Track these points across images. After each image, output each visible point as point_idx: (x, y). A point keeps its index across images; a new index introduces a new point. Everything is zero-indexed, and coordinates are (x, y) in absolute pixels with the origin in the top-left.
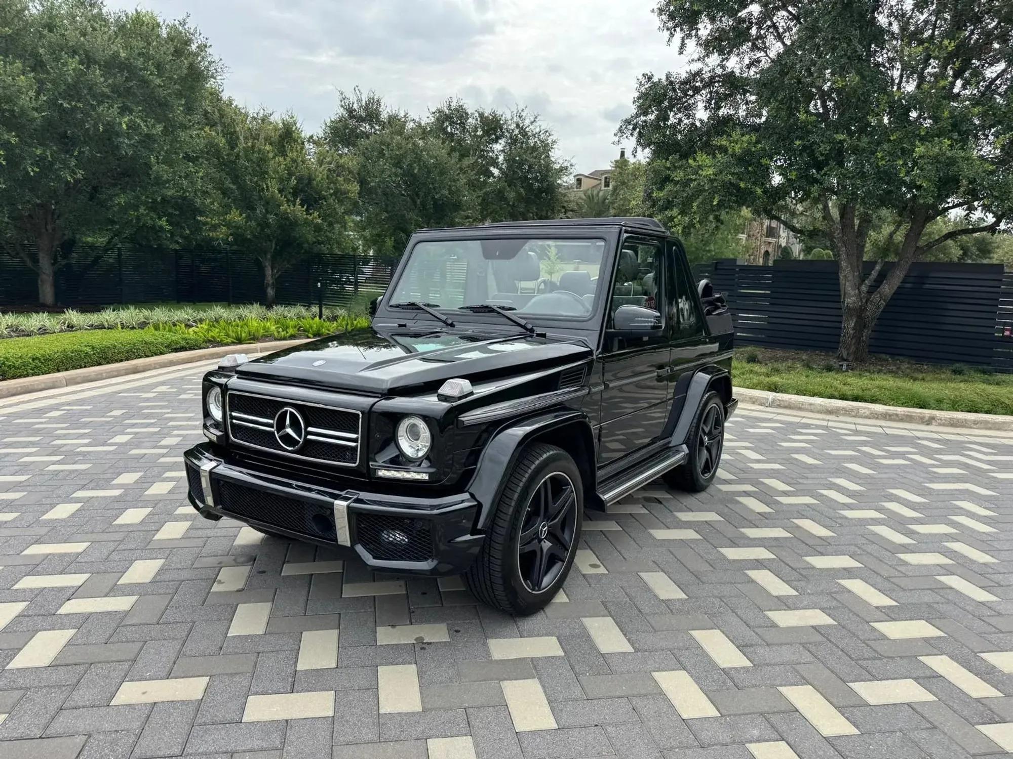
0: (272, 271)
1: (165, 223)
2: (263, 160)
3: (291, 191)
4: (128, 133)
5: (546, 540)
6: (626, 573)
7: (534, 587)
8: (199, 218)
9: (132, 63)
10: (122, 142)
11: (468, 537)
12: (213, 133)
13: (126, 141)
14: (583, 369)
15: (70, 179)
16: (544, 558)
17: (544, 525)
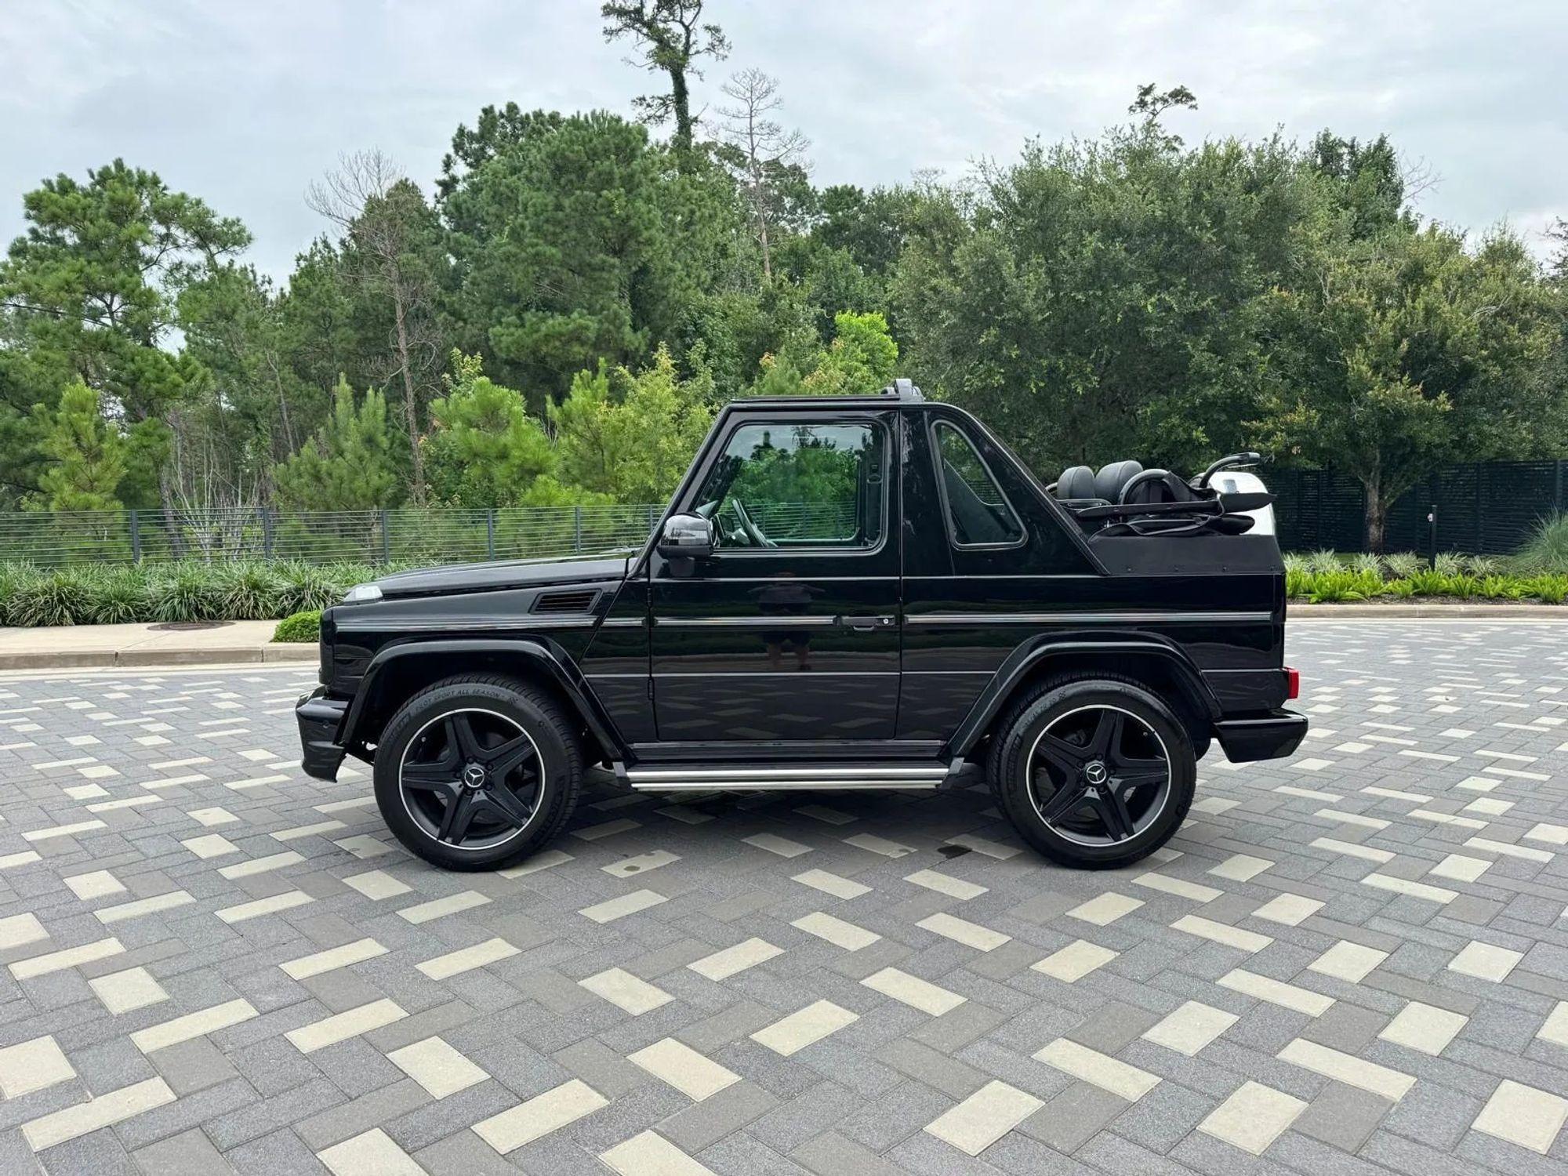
0: (1381, 497)
1: (1200, 435)
2: (1358, 321)
3: (1400, 363)
4: (1161, 318)
5: (481, 791)
6: (633, 885)
7: (442, 837)
8: (1245, 424)
9: (1174, 221)
10: (1149, 332)
11: (329, 745)
12: (1285, 294)
13: (1153, 329)
14: (594, 594)
15: (1080, 390)
16: (464, 809)
17: (475, 771)
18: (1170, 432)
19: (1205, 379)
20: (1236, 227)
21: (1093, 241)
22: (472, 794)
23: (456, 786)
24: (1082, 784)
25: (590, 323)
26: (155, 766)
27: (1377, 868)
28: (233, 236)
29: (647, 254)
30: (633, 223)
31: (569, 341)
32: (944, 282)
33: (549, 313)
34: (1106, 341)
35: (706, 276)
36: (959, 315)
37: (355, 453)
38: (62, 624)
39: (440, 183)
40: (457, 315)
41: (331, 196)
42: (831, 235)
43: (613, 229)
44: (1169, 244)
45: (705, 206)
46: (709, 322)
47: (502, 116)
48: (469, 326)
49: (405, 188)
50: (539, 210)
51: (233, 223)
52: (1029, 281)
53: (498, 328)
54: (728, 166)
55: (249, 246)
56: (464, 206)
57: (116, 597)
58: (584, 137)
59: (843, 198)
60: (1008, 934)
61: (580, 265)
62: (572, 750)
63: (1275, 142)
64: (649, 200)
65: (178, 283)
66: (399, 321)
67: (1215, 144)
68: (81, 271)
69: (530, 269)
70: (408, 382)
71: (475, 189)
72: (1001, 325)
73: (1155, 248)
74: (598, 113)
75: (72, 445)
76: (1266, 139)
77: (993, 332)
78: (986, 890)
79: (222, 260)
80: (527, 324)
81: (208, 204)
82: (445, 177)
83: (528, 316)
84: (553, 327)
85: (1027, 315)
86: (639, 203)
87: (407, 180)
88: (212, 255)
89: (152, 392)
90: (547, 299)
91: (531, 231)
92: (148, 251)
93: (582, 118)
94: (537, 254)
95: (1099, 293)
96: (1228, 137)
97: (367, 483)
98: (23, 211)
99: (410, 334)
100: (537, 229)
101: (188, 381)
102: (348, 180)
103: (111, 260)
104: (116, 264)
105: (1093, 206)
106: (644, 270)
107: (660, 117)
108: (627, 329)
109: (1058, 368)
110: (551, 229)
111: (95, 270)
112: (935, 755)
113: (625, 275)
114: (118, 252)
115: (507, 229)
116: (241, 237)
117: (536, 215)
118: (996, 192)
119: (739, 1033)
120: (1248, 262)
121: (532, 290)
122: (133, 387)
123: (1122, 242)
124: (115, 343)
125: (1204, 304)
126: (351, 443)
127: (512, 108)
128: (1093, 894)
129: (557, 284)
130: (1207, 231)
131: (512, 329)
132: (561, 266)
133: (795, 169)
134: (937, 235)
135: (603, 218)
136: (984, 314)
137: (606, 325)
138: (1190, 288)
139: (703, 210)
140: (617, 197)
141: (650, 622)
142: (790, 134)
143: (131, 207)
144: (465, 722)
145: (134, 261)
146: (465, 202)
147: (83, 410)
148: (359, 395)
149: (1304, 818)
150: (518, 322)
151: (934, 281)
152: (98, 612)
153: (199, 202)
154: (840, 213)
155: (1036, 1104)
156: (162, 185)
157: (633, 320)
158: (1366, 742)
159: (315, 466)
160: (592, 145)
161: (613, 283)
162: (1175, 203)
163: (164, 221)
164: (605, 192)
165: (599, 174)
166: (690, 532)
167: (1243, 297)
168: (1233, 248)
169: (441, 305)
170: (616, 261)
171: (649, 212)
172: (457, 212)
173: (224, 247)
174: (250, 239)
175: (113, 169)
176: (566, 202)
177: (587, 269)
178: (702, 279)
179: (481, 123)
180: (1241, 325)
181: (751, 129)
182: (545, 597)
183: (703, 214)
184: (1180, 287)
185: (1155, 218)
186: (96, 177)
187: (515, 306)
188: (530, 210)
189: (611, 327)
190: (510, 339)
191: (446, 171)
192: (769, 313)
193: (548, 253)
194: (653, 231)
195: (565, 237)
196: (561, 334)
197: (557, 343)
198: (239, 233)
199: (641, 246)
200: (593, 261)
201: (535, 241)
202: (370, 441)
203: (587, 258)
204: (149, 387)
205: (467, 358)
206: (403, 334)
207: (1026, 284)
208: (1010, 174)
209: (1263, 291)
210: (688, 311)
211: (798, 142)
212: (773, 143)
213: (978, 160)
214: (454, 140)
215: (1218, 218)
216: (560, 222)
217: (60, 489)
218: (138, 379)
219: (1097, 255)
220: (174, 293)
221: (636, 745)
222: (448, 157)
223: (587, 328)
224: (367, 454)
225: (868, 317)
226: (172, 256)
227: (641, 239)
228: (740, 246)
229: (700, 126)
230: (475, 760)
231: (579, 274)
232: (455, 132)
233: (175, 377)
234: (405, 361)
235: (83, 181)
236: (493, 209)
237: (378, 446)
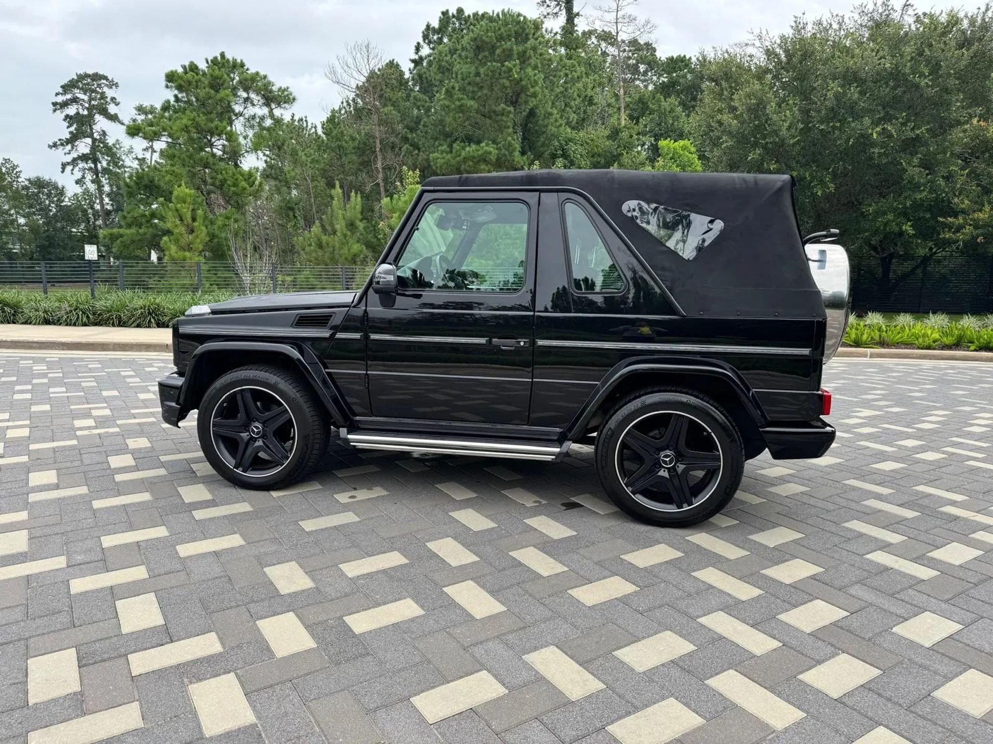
1: (908, 228)
4: (884, 143)
5: (260, 440)
6: (346, 508)
7: (236, 467)
8: (941, 219)
9: (900, 72)
10: (873, 153)
11: (173, 404)
12: (982, 123)
13: (876, 150)
14: (331, 316)
15: (819, 193)
16: (249, 450)
17: (257, 427)
18: (886, 224)
19: (916, 187)
20: (949, 75)
21: (835, 87)
22: (255, 441)
23: (244, 435)
24: (657, 466)
25: (492, 149)
26: (133, 411)
27: (885, 547)
28: (284, 98)
29: (532, 102)
30: (524, 83)
31: (479, 161)
32: (726, 118)
33: (467, 144)
34: (841, 159)
35: (573, 117)
36: (735, 140)
37: (342, 232)
38: (150, 327)
39: (413, 61)
40: (416, 146)
41: (339, 70)
42: (666, 90)
43: (511, 88)
44: (895, 88)
45: (575, 71)
46: (572, 147)
47: (454, 16)
48: (421, 153)
49: (392, 65)
50: (464, 77)
51: (285, 90)
52: (785, 116)
53: (436, 154)
54: (603, 45)
55: (294, 104)
56: (424, 76)
57: (180, 312)
58: (495, 27)
59: (677, 63)
60: (568, 566)
61: (489, 112)
62: (316, 418)
63: (987, 10)
64: (535, 67)
65: (252, 127)
66: (378, 150)
67: (938, 13)
68: (194, 120)
69: (457, 116)
70: (382, 189)
71: (430, 63)
72: (765, 147)
73: (885, 91)
74: (506, 11)
75: (178, 222)
76: (979, 9)
77: (758, 152)
78: (575, 533)
79: (277, 112)
80: (454, 151)
81: (271, 78)
82: (416, 57)
83: (455, 145)
84: (469, 152)
85: (783, 140)
86: (529, 70)
87: (393, 60)
88: (272, 110)
89: (231, 192)
90: (469, 135)
91: (459, 90)
92: (238, 108)
93: (495, 15)
94: (462, 105)
95: (838, 124)
96: (949, 8)
97: (349, 250)
98: (164, 83)
99: (384, 158)
100: (462, 89)
101: (252, 186)
102: (350, 61)
103: (211, 113)
104: (214, 116)
105: (836, 62)
106: (532, 113)
107: (556, 13)
108: (517, 154)
109: (805, 178)
110: (471, 89)
111: (202, 119)
112: (555, 438)
113: (519, 119)
114: (215, 108)
115: (444, 89)
116: (289, 98)
117: (463, 79)
118: (769, 53)
119: (338, 614)
120: (957, 101)
121: (460, 129)
122: (221, 189)
123: (857, 87)
124: (211, 163)
125: (918, 132)
126: (340, 226)
127: (460, 11)
128: (650, 543)
129: (476, 125)
130: (925, 78)
131: (444, 155)
132: (477, 113)
133: (648, 45)
134: (724, 83)
135: (504, 81)
136: (752, 139)
137: (503, 151)
138: (908, 121)
139: (574, 73)
140: (515, 66)
141: (366, 337)
142: (643, 22)
143: (222, 80)
144: (248, 396)
145: (227, 114)
146: (425, 73)
147: (185, 203)
148: (347, 197)
149: (853, 505)
150: (448, 149)
151: (719, 117)
152: (169, 321)
153: (265, 77)
154: (674, 75)
155: (502, 691)
156: (246, 68)
157: (522, 148)
158: (944, 453)
159: (319, 240)
160: (499, 32)
161: (509, 124)
162: (902, 58)
163: (246, 90)
164: (507, 63)
165: (504, 51)
166: (383, 275)
167: (952, 126)
168: (947, 91)
169: (405, 139)
170: (512, 109)
171: (535, 75)
172: (420, 78)
173: (279, 105)
174: (294, 99)
175: (219, 58)
176: (482, 70)
177: (492, 114)
178: (571, 120)
179: (440, 21)
180: (948, 147)
181: (617, 19)
182: (301, 317)
183: (573, 76)
184: (901, 120)
185: (886, 69)
186: (210, 63)
187: (449, 140)
188: (459, 76)
189: (507, 153)
190: (443, 161)
191: (417, 53)
192: (613, 141)
193: (468, 105)
194: (537, 88)
195: (480, 94)
196: (474, 157)
197: (471, 163)
198: (288, 95)
199: (529, 98)
200: (497, 109)
201: (461, 96)
202: (351, 226)
203: (493, 107)
204: (229, 190)
205: (411, 173)
206: (380, 158)
207: (783, 118)
208: (778, 41)
209: (967, 122)
210: (559, 141)
211: (649, 27)
212: (630, 29)
213: (757, 32)
214: (423, 33)
215: (935, 68)
216: (477, 84)
217: (169, 249)
218: (223, 185)
219: (838, 97)
220: (250, 133)
221: (358, 418)
222: (418, 44)
223: (490, 153)
224: (349, 233)
225: (681, 143)
226: (251, 111)
227: (529, 93)
228: (602, 97)
229: (581, 18)
230: (257, 420)
231: (489, 117)
232: (424, 27)
233: (244, 184)
234: (381, 176)
235: (203, 66)
236: (439, 77)
237: (356, 228)
